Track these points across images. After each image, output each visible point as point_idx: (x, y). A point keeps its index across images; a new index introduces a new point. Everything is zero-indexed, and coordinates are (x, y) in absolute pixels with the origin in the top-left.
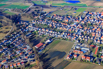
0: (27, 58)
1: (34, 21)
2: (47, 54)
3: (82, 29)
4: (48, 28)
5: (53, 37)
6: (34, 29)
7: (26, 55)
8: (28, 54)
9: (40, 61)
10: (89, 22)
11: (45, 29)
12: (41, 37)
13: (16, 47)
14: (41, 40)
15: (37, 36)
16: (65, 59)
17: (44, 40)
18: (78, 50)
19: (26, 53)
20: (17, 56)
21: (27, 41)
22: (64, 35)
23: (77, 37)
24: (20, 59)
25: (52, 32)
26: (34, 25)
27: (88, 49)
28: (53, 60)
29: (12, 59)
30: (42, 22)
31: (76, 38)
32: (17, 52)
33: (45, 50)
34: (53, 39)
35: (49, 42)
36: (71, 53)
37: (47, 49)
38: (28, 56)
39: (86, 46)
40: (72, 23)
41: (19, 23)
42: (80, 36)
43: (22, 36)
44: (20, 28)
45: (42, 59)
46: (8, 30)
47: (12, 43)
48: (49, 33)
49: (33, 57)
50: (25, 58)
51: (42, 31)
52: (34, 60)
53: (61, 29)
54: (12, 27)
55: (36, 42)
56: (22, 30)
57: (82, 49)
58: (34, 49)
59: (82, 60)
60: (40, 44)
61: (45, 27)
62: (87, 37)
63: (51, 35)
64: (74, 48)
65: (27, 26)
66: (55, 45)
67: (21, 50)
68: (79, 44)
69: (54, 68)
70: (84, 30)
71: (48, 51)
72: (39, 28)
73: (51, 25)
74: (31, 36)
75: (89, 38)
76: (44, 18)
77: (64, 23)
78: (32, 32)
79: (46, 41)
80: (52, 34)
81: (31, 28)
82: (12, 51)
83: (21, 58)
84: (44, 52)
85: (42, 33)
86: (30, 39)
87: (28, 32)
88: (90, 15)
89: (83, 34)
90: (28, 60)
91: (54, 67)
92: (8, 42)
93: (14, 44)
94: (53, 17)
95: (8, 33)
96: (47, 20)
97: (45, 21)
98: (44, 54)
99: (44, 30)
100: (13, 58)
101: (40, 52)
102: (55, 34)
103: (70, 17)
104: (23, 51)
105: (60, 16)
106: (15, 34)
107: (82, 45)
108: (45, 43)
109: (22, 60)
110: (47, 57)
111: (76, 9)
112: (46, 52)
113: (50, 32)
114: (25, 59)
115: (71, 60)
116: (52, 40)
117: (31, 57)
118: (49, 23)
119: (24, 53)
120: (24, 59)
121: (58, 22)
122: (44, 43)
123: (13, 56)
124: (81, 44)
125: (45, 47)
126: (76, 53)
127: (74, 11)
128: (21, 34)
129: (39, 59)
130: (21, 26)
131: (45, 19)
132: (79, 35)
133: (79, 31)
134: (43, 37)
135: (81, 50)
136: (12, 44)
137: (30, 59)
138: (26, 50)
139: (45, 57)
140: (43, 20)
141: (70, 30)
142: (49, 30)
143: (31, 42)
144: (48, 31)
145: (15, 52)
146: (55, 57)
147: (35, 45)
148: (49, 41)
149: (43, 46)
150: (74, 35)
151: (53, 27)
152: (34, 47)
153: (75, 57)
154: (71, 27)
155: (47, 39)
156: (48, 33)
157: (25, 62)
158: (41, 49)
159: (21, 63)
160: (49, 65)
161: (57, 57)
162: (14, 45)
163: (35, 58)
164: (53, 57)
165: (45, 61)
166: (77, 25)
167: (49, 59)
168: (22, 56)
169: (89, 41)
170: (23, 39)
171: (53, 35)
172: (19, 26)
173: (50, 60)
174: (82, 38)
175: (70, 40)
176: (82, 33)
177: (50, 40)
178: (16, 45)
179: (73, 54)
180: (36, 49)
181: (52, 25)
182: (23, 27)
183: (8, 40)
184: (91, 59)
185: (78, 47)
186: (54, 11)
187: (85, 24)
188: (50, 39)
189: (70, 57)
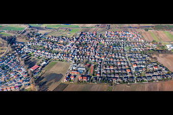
0: (22, 82)
1: (30, 43)
2: (43, 78)
3: (78, 49)
4: (44, 49)
5: (49, 59)
6: (29, 50)
7: (21, 78)
8: (22, 77)
9: (36, 85)
10: (83, 42)
11: (41, 50)
12: (36, 59)
13: (10, 69)
14: (36, 62)
15: (33, 57)
16: (62, 81)
17: (39, 62)
18: (74, 70)
19: (21, 76)
20: (11, 79)
21: (22, 63)
22: (60, 56)
23: (73, 58)
24: (14, 83)
26: (29, 47)
27: (84, 69)
28: (50, 84)
29: (6, 82)
30: (38, 44)
31: (71, 58)
32: (11, 74)
33: (41, 73)
36: (68, 74)
37: (43, 71)
38: (23, 79)
39: (82, 66)
40: (67, 43)
41: (14, 45)
42: (76, 57)
43: (17, 57)
44: (15, 49)
45: (38, 83)
46: (3, 51)
47: (7, 64)
48: (45, 54)
49: (29, 81)
50: (20, 81)
51: (38, 52)
52: (29, 84)
53: (56, 50)
54: (7, 48)
55: (31, 65)
56: (17, 52)
57: (79, 69)
58: (29, 72)
59: (79, 81)
60: (36, 66)
61: (41, 48)
62: (83, 56)
63: (46, 56)
64: (71, 70)
65: (23, 47)
66: (51, 67)
67: (16, 73)
68: (75, 65)
70: (79, 50)
71: (44, 73)
72: (35, 49)
73: (46, 47)
74: (26, 58)
75: (84, 57)
76: (40, 39)
77: (59, 44)
78: (27, 53)
79: (42, 63)
80: (48, 55)
81: (26, 49)
82: (6, 73)
83: (15, 81)
84: (39, 75)
85: (38, 54)
86: (25, 61)
87: (23, 53)
88: (84, 35)
89: (79, 54)
90: (23, 84)
92: (2, 63)
93: (9, 65)
94: (48, 39)
95: (3, 54)
96: (43, 41)
97: (40, 42)
98: (40, 77)
99: (40, 52)
100: (7, 81)
101: (35, 76)
102: (50, 55)
103: (65, 38)
104: (18, 74)
105: (56, 37)
106: (10, 56)
107: (78, 66)
108: (41, 65)
109: (16, 83)
110: (43, 80)
111: (70, 30)
112: (42, 75)
114: (20, 83)
115: (68, 83)
116: (48, 62)
117: (26, 81)
118: (44, 44)
119: (18, 76)
120: (18, 83)
121: (53, 43)
122: (39, 65)
123: (8, 79)
124: (78, 64)
125: (41, 69)
126: (73, 74)
127: (69, 32)
128: (16, 56)
129: (34, 83)
130: (16, 48)
132: (74, 56)
133: (74, 51)
134: (39, 59)
135: (77, 71)
136: (6, 66)
137: (25, 83)
138: (20, 73)
139: (40, 80)
140: (38, 42)
141: (66, 51)
142: (45, 52)
143: (26, 64)
145: (9, 75)
147: (30, 67)
148: (45, 63)
149: (39, 69)
150: (70, 55)
151: (48, 49)
152: (29, 70)
153: (72, 78)
154: (66, 48)
155: (43, 61)
156: (43, 54)
157: (20, 87)
158: (37, 72)
159: (15, 87)
161: (53, 81)
162: (9, 67)
163: (31, 82)
164: (50, 81)
165: (41, 85)
166: (72, 45)
167: (45, 83)
168: (17, 79)
169: (85, 61)
170: (18, 60)
171: (49, 57)
172: (15, 47)
174: (78, 58)
175: (66, 61)
176: (77, 53)
178: (11, 67)
179: (70, 76)
180: (31, 71)
181: (48, 46)
182: (18, 48)
183: (3, 62)
184: (87, 78)
185: (74, 68)
186: (49, 33)
187: (80, 44)
188: (46, 61)
189: (67, 79)
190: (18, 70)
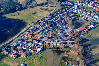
0: (67, 40)
1: (80, 3)
2: (88, 40)
4: (94, 12)
5: (97, 23)
6: (78, 10)
7: (66, 36)
8: (68, 36)
9: (80, 46)
11: (91, 12)
12: (84, 20)
13: (58, 27)
14: (84, 24)
15: (80, 18)
17: (87, 24)
19: (67, 35)
20: (58, 36)
21: (70, 22)
24: (60, 39)
25: (97, 17)
26: (78, 7)
28: (94, 48)
29: (53, 38)
30: (88, 5)
32: (58, 31)
33: (86, 35)
34: (97, 25)
35: (92, 27)
37: (89, 34)
38: (68, 37)
41: (63, 3)
43: (65, 16)
44: (64, 8)
45: (82, 44)
46: (52, 8)
47: (55, 22)
49: (74, 40)
50: (65, 39)
51: (86, 14)
52: (73, 43)
54: (56, 5)
55: (78, 26)
56: (66, 11)
58: (75, 32)
60: (82, 28)
61: (91, 10)
63: (95, 19)
65: (72, 6)
67: (62, 31)
69: (93, 56)
71: (89, 36)
72: (84, 11)
73: (97, 9)
74: (74, 18)
78: (75, 13)
79: (89, 26)
80: (97, 19)
81: (75, 9)
82: (53, 30)
83: (61, 38)
84: (85, 37)
85: (86, 16)
86: (73, 21)
87: (72, 13)
90: (68, 42)
91: (94, 54)
92: (51, 20)
93: (57, 23)
95: (52, 12)
96: (94, 3)
97: (91, 3)
98: (85, 39)
99: (89, 14)
100: (54, 36)
101: (80, 36)
104: (64, 32)
106: (58, 14)
108: (88, 27)
109: (62, 40)
110: (88, 43)
112: (87, 37)
113: (95, 16)
114: (65, 41)
117: (71, 40)
118: (95, 6)
119: (64, 34)
120: (64, 40)
122: (86, 28)
123: (54, 35)
125: (87, 32)
128: (64, 15)
130: (65, 6)
131: (91, 1)
134: (87, 21)
136: (54, 23)
138: (67, 32)
139: (85, 42)
140: (89, 3)
142: (95, 14)
143: (73, 24)
144: (93, 15)
145: (56, 31)
146: (96, 45)
147: (76, 28)
152: (75, 30)
155: (90, 24)
156: (93, 17)
157: (65, 44)
158: (83, 33)
159: (60, 43)
160: (88, 52)
162: (56, 25)
165: (85, 47)
167: (89, 45)
168: (63, 36)
170: (65, 19)
171: (98, 21)
173: (90, 47)
177: (94, 26)
178: (58, 25)
180: (77, 32)
182: (67, 7)
183: (51, 19)
188: (94, 24)
190: (65, 29)
